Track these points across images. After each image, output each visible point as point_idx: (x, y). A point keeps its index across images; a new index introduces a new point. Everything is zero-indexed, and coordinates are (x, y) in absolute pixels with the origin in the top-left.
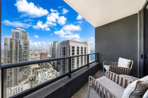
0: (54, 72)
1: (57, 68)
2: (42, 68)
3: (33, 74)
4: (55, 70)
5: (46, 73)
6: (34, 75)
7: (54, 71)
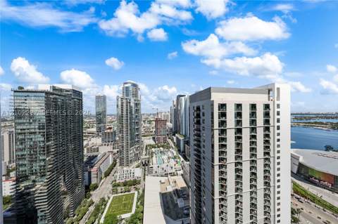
0: (179, 160)
1: (184, 152)
2: (159, 147)
3: (146, 155)
4: (180, 156)
5: (165, 157)
6: (148, 156)
7: (179, 158)
